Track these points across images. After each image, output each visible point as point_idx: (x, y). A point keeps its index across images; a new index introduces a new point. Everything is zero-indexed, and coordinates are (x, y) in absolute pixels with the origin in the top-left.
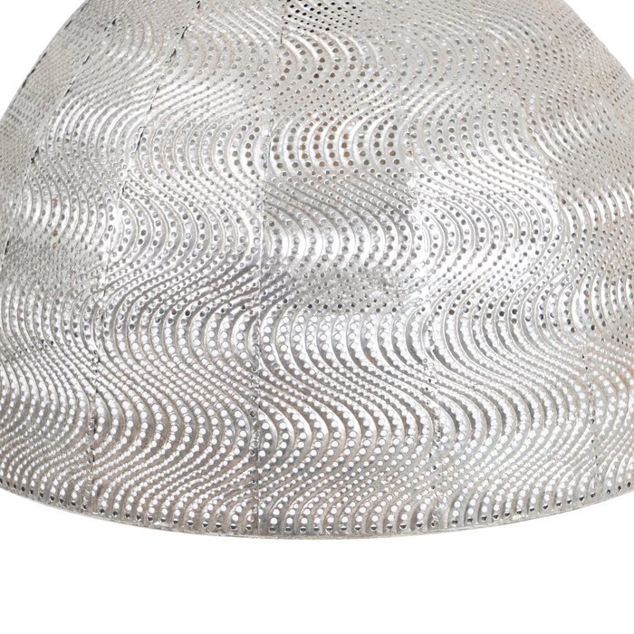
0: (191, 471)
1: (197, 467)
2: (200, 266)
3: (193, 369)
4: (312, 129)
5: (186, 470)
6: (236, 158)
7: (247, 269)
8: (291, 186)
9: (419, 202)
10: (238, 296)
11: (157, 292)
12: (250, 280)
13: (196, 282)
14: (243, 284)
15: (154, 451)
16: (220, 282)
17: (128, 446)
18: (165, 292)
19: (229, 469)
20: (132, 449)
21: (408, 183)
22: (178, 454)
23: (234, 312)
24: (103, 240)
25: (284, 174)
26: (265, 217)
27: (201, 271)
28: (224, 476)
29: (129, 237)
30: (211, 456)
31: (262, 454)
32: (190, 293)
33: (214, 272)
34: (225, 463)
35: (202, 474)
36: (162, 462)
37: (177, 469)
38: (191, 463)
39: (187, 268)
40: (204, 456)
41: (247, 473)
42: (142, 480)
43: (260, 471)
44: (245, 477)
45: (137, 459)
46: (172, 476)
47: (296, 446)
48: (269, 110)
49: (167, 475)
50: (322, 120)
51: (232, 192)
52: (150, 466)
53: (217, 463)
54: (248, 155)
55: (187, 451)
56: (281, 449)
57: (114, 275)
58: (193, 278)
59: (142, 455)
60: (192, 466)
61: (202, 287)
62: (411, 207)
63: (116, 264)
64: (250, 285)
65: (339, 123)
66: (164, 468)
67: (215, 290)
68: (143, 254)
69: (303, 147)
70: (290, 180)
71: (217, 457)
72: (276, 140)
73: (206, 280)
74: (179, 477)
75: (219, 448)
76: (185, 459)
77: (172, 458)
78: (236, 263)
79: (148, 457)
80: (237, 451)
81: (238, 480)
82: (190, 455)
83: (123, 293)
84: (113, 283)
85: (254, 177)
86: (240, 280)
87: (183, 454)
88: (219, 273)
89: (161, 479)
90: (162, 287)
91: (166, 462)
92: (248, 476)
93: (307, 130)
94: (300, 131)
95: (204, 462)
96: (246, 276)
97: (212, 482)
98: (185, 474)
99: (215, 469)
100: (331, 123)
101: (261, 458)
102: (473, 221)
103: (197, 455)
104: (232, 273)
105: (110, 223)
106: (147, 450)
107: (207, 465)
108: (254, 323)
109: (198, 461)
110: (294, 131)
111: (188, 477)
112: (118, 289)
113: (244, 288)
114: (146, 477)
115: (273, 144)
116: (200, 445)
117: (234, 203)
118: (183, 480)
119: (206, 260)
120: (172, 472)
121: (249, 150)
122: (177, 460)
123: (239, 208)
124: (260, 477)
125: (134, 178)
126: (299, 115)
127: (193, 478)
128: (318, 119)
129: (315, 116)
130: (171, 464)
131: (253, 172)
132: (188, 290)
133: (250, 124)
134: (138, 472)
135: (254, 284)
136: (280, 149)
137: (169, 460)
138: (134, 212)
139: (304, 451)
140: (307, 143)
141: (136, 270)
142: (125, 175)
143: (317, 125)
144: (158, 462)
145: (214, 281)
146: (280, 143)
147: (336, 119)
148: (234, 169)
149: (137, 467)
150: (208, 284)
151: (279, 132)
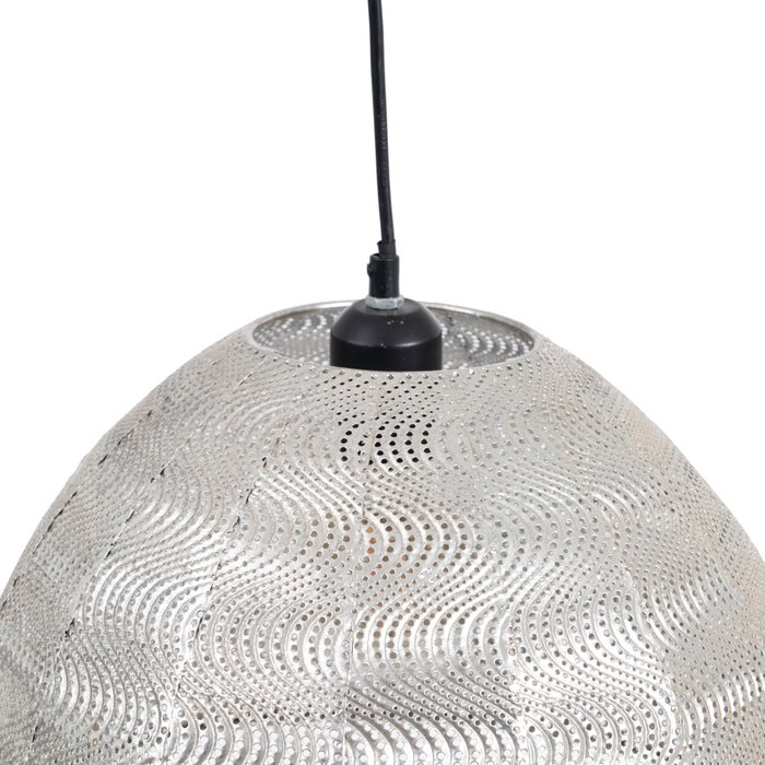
4: (402, 623)
6: (313, 656)
8: (378, 691)
9: (524, 710)
21: (511, 688)
24: (155, 743)
25: (370, 677)
29: (186, 742)
48: (352, 599)
50: (413, 611)
51: (309, 696)
54: (328, 652)
62: (514, 716)
65: (432, 616)
69: (391, 645)
70: (376, 684)
72: (360, 635)
85: (334, 679)
93: (395, 624)
94: (388, 623)
100: (423, 616)
102: (583, 729)
105: (164, 724)
110: (380, 624)
115: (356, 640)
117: (311, 711)
121: (329, 647)
123: (317, 716)
125: (192, 673)
126: (386, 606)
128: (408, 611)
129: (404, 606)
131: (333, 674)
133: (329, 615)
136: (364, 648)
138: (192, 714)
140: (395, 640)
142: (182, 667)
143: (407, 617)
146: (364, 640)
147: (429, 610)
148: (312, 669)
151: (363, 625)
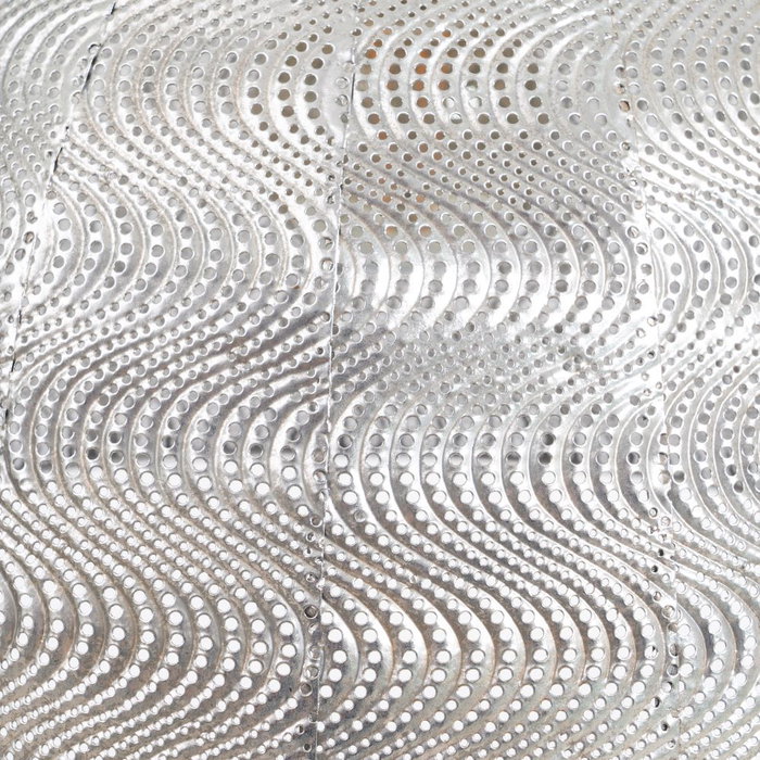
0: (178, 722)
1: (192, 715)
2: (210, 311)
3: (189, 518)
4: (438, 52)
5: (170, 720)
6: (285, 103)
7: (306, 321)
8: (396, 159)
9: (644, 200)
10: (287, 373)
11: (120, 364)
12: (311, 341)
13: (201, 345)
14: (296, 350)
15: (104, 682)
16: (250, 345)
17: (51, 672)
18: (137, 363)
19: (257, 722)
20: (59, 676)
21: (623, 163)
22: (153, 688)
23: (277, 405)
24: (14, 261)
25: (383, 136)
26: (344, 218)
27: (212, 322)
28: (246, 734)
29: (66, 255)
30: (221, 693)
31: (326, 692)
32: (188, 366)
33: (238, 325)
34: (250, 709)
35: (200, 730)
36: (121, 704)
37: (152, 720)
38: (181, 708)
39: (185, 315)
40: (207, 693)
41: (293, 729)
42: (77, 739)
43: (321, 726)
44: (288, 738)
45: (69, 696)
46: (139, 733)
47: (395, 677)
48: (352, 13)
49: (129, 731)
50: (456, 35)
51: (279, 167)
52: (95, 711)
53: (232, 708)
54: (310, 97)
55: (172, 683)
56: (364, 683)
57: (33, 329)
58: (195, 337)
59: (81, 689)
60: (182, 714)
61: (213, 354)
62: (629, 208)
63: (40, 307)
64: (311, 352)
65: (489, 43)
66: (124, 717)
67: (240, 360)
68: (95, 288)
69: (419, 86)
70: (394, 148)
71: (234, 696)
72: (367, 69)
73: (221, 340)
74: (155, 735)
75: (239, 678)
76: (168, 700)
77: (140, 696)
78: (285, 307)
79: (91, 693)
80: (275, 686)
81: (275, 744)
82: (180, 691)
83: (52, 366)
84: (32, 345)
85: (321, 140)
86: (291, 341)
87: (162, 689)
88: (247, 326)
89: (116, 738)
90: (131, 354)
91: (128, 705)
92: (295, 737)
93: (426, 54)
94: (412, 55)
95: (206, 706)
96: (304, 333)
97: (221, 746)
98: (166, 729)
99: (229, 722)
100: (473, 43)
101: (325, 701)
102: (743, 244)
103: (192, 691)
104: (275, 327)
105: (29, 227)
106: (91, 680)
107: (213, 712)
108: (318, 428)
109: (195, 703)
110: (400, 53)
111: (172, 736)
112: (42, 358)
113: (299, 358)
114: (87, 732)
115: (359, 77)
116: (200, 672)
117: (281, 191)
118: (161, 742)
119: (222, 300)
120: (140, 726)
121: (312, 88)
122: (151, 700)
123: (291, 201)
124: (321, 739)
125: (78, 142)
126: (410, 24)
127: (180, 738)
128: (447, 34)
129: (441, 27)
130: (138, 709)
131: (320, 131)
132: (184, 359)
133: (313, 38)
134: (70, 723)
135: (320, 350)
136: (373, 89)
137: (134, 700)
138: (77, 208)
139: (412, 688)
140: (426, 77)
141: (78, 320)
142: (61, 134)
143: (445, 44)
144: (110, 704)
145: (239, 342)
146: (374, 76)
147: (482, 34)
148: (282, 125)
149: (68, 714)
150: (226, 349)
151: (371, 54)
